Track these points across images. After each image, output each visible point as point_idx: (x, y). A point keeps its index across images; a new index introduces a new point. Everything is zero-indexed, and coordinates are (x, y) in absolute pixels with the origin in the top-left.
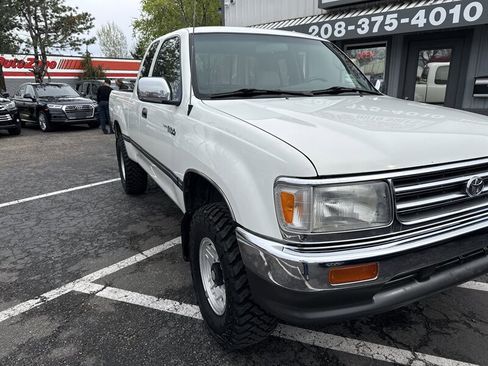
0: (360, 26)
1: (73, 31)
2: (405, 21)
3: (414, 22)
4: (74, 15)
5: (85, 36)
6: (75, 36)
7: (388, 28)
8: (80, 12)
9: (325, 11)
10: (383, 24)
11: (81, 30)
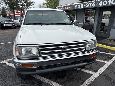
0: (87, 5)
1: (30, 6)
2: (97, 4)
3: (99, 4)
4: (30, 2)
5: (32, 7)
6: (30, 7)
7: (93, 6)
8: (31, 1)
9: (81, 1)
10: (92, 5)
11: (31, 5)
